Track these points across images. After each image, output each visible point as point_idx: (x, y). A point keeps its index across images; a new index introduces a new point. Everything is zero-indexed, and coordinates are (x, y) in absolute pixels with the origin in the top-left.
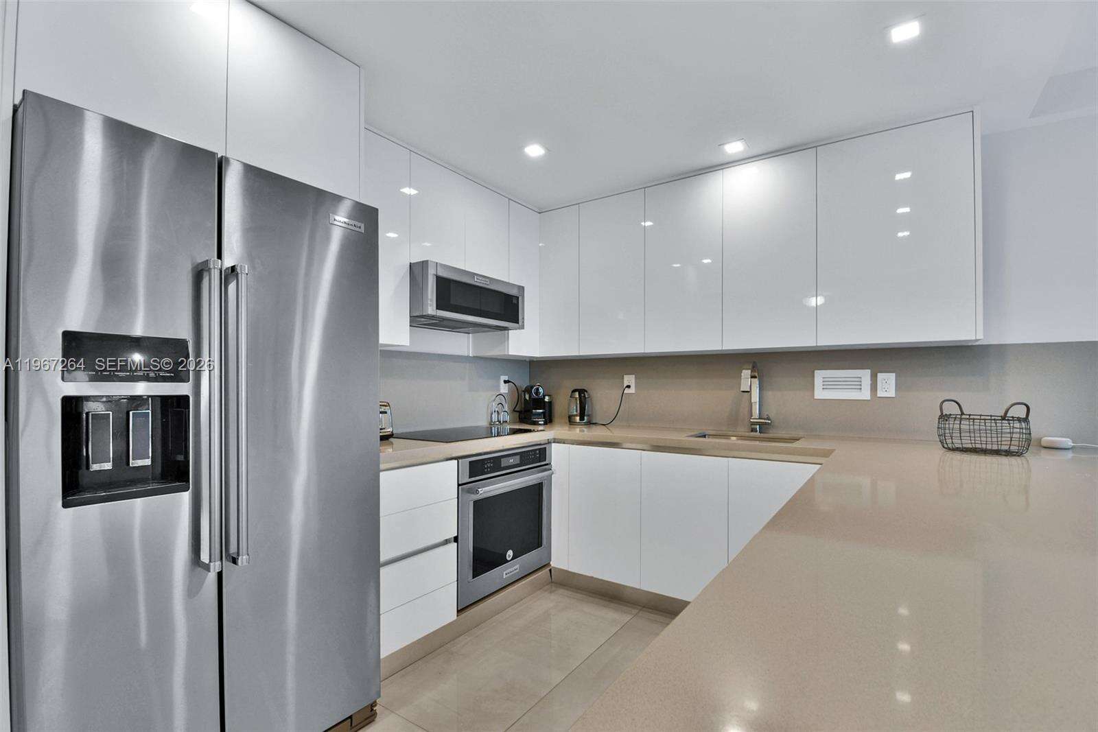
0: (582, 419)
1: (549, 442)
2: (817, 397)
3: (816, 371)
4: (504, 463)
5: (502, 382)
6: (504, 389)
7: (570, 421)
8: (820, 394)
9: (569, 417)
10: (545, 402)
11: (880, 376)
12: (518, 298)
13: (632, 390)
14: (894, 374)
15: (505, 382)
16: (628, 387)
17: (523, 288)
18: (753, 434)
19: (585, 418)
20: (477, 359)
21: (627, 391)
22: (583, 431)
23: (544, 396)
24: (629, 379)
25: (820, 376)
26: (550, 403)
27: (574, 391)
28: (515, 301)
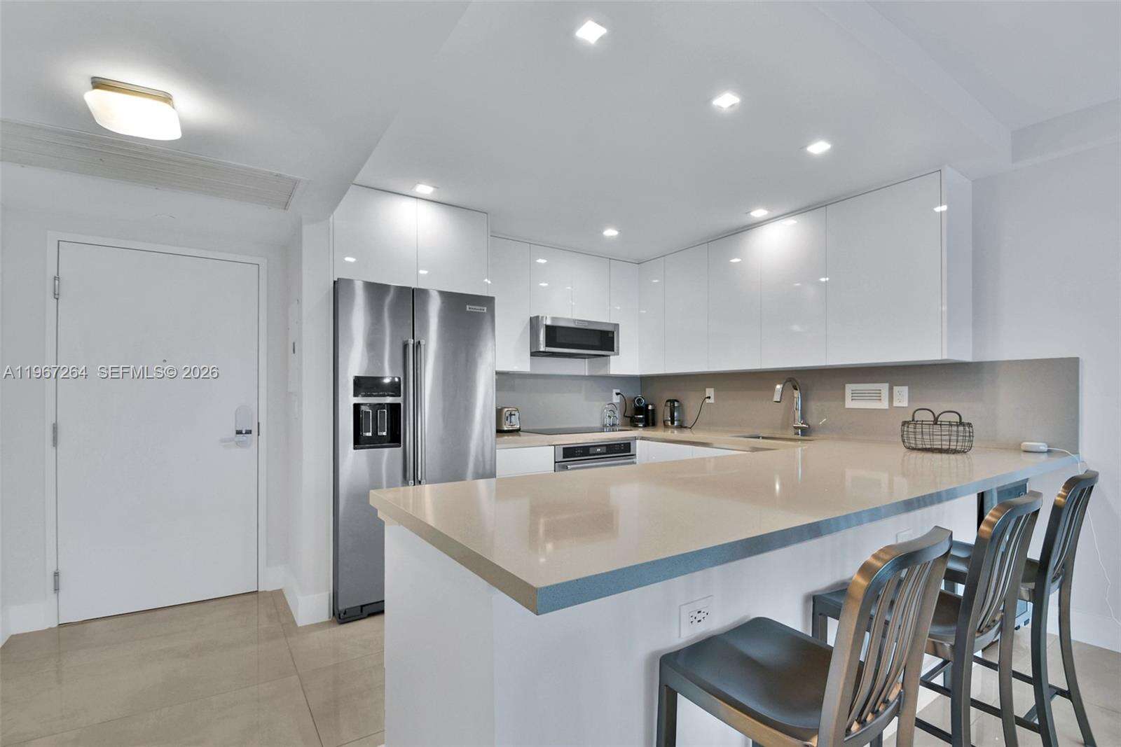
0: (673, 423)
1: (635, 439)
2: (847, 406)
3: (846, 385)
4: (591, 451)
5: (614, 393)
6: (616, 399)
7: (665, 425)
8: (850, 404)
9: (664, 422)
10: (649, 410)
11: (896, 389)
12: (613, 332)
13: (712, 401)
14: (907, 387)
15: (617, 394)
16: (709, 398)
17: (618, 325)
18: (796, 437)
19: (676, 422)
20: (591, 377)
21: (707, 401)
22: (673, 432)
23: (647, 406)
24: (710, 392)
25: (850, 388)
26: (653, 410)
27: (667, 401)
28: (610, 335)
